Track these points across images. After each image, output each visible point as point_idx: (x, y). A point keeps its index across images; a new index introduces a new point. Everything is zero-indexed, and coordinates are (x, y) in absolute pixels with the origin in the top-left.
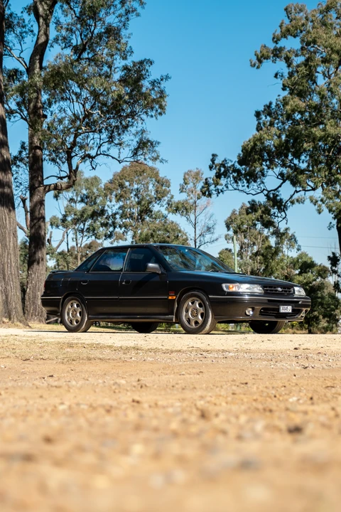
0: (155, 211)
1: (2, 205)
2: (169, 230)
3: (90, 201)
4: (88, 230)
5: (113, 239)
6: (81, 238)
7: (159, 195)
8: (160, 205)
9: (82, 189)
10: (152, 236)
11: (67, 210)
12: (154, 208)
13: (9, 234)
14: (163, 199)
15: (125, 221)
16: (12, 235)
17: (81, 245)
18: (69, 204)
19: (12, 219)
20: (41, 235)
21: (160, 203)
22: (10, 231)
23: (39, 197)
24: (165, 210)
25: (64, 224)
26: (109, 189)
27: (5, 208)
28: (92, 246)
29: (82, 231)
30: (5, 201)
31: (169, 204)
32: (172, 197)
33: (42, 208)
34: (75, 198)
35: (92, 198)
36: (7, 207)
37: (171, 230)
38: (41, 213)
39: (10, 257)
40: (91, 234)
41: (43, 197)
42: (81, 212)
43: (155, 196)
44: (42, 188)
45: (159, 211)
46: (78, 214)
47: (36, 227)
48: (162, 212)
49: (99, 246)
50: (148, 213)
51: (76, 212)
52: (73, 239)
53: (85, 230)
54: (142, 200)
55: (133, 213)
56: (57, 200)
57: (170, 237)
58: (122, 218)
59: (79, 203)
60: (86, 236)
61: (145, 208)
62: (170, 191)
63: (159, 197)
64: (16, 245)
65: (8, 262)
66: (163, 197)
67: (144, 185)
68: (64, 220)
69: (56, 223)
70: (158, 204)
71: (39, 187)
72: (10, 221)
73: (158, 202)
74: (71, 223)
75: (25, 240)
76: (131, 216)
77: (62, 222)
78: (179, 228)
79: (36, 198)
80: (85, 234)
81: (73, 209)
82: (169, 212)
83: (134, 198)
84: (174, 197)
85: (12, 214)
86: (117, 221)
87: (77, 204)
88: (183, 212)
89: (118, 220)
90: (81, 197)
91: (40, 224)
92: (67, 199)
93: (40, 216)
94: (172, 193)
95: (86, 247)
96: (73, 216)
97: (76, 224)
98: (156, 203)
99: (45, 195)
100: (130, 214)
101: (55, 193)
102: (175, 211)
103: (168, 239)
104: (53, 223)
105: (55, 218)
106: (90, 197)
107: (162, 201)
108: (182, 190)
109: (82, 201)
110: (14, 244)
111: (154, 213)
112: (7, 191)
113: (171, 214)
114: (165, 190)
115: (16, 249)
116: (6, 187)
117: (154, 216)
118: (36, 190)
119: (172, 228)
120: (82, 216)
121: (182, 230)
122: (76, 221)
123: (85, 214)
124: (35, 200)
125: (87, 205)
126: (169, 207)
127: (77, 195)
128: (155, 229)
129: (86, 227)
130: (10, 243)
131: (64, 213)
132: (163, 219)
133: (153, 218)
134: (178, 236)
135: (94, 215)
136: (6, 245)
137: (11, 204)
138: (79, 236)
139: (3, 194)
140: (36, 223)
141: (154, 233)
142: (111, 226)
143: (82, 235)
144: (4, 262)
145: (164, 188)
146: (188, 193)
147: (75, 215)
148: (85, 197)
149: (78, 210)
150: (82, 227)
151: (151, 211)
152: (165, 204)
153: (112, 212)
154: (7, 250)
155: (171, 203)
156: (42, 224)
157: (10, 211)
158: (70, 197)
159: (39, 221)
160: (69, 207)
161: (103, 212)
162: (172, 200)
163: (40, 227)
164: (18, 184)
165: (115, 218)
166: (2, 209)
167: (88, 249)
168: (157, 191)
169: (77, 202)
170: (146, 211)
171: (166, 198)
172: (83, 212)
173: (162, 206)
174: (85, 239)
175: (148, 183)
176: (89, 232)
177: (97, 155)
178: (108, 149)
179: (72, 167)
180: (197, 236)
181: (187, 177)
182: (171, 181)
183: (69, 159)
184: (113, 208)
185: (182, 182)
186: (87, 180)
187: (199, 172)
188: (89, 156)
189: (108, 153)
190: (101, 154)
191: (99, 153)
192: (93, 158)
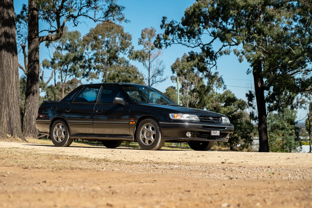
0: (120, 58)
1: (8, 51)
2: (130, 72)
3: (72, 49)
4: (70, 70)
5: (88, 78)
6: (65, 76)
7: (123, 46)
8: (123, 54)
9: (66, 40)
10: (118, 76)
11: (55, 56)
12: (119, 55)
13: (13, 72)
14: (126, 49)
15: (98, 65)
16: (15, 73)
17: (65, 81)
18: (56, 51)
19: (15, 62)
20: (36, 73)
21: (124, 52)
22: (13, 70)
23: (35, 45)
24: (128, 57)
25: (53, 65)
26: (87, 40)
27: (10, 54)
28: (73, 82)
29: (66, 71)
30: (10, 47)
31: (130, 53)
32: (133, 48)
33: (37, 53)
34: (61, 46)
35: (73, 47)
36: (11, 52)
37: (132, 72)
38: (36, 57)
39: (13, 89)
40: (72, 74)
41: (38, 45)
42: (66, 57)
43: (120, 47)
44: (37, 39)
45: (123, 58)
46: (63, 58)
47: (32, 68)
48: (125, 59)
49: (79, 83)
50: (115, 59)
51: (62, 57)
52: (59, 77)
53: (68, 70)
54: (111, 49)
55: (104, 59)
56: (48, 47)
57: (131, 77)
58: (96, 62)
59: (64, 50)
60: (69, 74)
61: (113, 56)
62: (131, 43)
63: (123, 48)
64: (17, 80)
65: (11, 93)
66: (126, 47)
67: (112, 38)
68: (53, 63)
69: (47, 64)
70: (122, 53)
71: (35, 38)
72: (13, 63)
73: (122, 51)
74: (58, 65)
75: (24, 77)
76: (103, 61)
77: (51, 64)
78: (137, 71)
79: (33, 46)
80: (68, 73)
81: (60, 55)
82: (130, 59)
83: (105, 48)
84: (134, 48)
85: (15, 58)
86: (91, 64)
87: (63, 51)
88: (140, 59)
89: (93, 64)
90: (65, 46)
91: (35, 65)
92: (55, 47)
93: (35, 59)
94: (133, 45)
95: (69, 83)
96: (59, 60)
97: (61, 66)
98: (121, 52)
99: (39, 44)
100: (101, 60)
101: (47, 43)
102: (135, 58)
103: (129, 79)
104: (44, 64)
105: (46, 61)
106: (72, 46)
107: (125, 51)
108: (140, 43)
109: (66, 49)
110: (16, 80)
111: (119, 59)
112: (12, 40)
113: (132, 60)
114: (128, 42)
115: (17, 83)
116: (11, 38)
117: (119, 61)
118: (33, 40)
119: (132, 70)
120: (66, 60)
121: (140, 72)
122: (61, 64)
123: (68, 58)
124: (32, 48)
125: (70, 52)
126: (130, 55)
127: (63, 44)
128: (120, 71)
129: (69, 68)
130: (13, 79)
131: (53, 58)
132: (126, 64)
133: (119, 63)
134: (136, 76)
135: (76, 59)
136: (10, 80)
137: (14, 50)
138: (63, 75)
139: (9, 43)
140: (32, 65)
141: (119, 74)
142: (87, 68)
143: (66, 74)
144: (8, 93)
145: (127, 41)
146: (144, 45)
147: (61, 59)
148: (69, 46)
149: (63, 56)
150: (66, 68)
151: (117, 58)
152: (128, 53)
153: (88, 57)
154: (11, 84)
155: (132, 52)
156: (37, 65)
157: (13, 55)
158: (58, 45)
159: (34, 63)
160: (57, 53)
161: (81, 57)
162: (133, 50)
163: (35, 68)
164: (20, 35)
165: (91, 62)
166: (8, 54)
167: (70, 84)
168: (122, 43)
169: (63, 49)
170: (114, 57)
171: (128, 48)
172: (67, 57)
173: (125, 54)
174: (68, 77)
175: (115, 37)
176: (71, 72)
177: (78, 15)
178: (87, 12)
179: (60, 24)
180: (151, 77)
181: (144, 33)
182: (132, 36)
183: (58, 18)
184: (89, 55)
185: (140, 37)
186: (70, 33)
187: (153, 29)
188: (73, 16)
189: (86, 14)
190: (81, 15)
191: (80, 14)
192: (75, 17)
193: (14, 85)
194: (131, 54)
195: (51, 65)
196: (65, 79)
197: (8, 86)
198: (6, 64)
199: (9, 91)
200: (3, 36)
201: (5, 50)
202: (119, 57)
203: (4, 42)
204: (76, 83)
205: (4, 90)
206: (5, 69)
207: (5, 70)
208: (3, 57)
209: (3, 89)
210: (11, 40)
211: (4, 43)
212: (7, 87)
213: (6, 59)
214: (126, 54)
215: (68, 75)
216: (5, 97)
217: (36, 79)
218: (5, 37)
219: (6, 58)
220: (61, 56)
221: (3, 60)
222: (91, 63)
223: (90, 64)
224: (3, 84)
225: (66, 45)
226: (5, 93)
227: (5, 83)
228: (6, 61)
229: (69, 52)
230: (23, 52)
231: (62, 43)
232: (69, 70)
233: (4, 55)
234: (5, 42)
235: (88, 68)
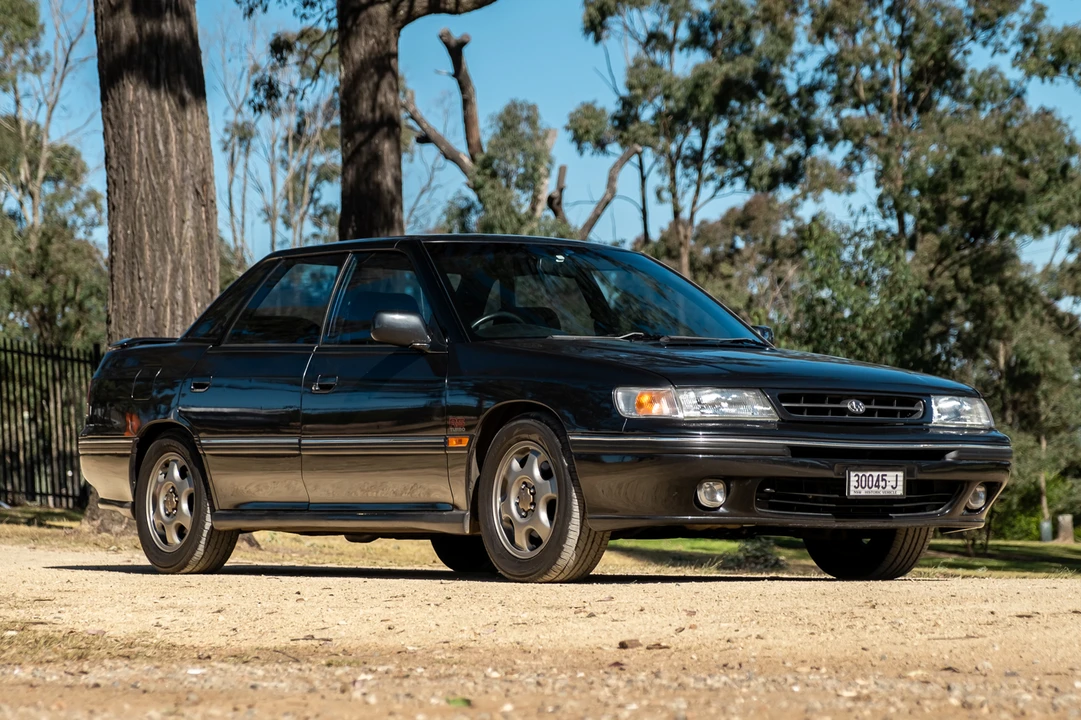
0: (973, 71)
1: (154, 84)
2: (1025, 148)
3: (727, 42)
4: (720, 157)
5: (798, 191)
6: (693, 188)
7: (985, 8)
8: (990, 49)
10: (956, 172)
11: (635, 82)
12: (969, 59)
13: (180, 191)
14: (1003, 22)
15: (848, 118)
16: (192, 196)
17: (692, 214)
18: (642, 53)
19: (190, 137)
20: (384, 187)
21: (993, 40)
22: (183, 180)
23: (372, 42)
24: (1014, 66)
25: (625, 135)
27: (163, 96)
28: (753, 218)
29: (696, 159)
30: (163, 64)
31: (1026, 43)
32: (1040, 12)
33: (384, 85)
34: (668, 30)
35: (731, 27)
37: (1031, 146)
38: (381, 106)
39: (184, 280)
40: (729, 172)
41: (388, 42)
42: (691, 84)
43: (971, 12)
44: (382, 10)
45: (992, 71)
46: (679, 94)
48: (1001, 75)
49: (785, 218)
50: (944, 80)
51: (669, 87)
52: (659, 193)
53: (707, 155)
54: (917, 28)
55: (886, 83)
56: (598, 39)
57: (1032, 176)
58: (838, 105)
59: (685, 51)
60: (712, 177)
61: (931, 63)
63: (984, 16)
64: (205, 231)
65: (174, 301)
66: (1000, 14)
68: (625, 119)
69: (593, 132)
70: (985, 44)
72: (182, 143)
73: (982, 35)
74: (652, 130)
76: (877, 94)
77: (617, 128)
78: (1067, 140)
80: (708, 169)
81: (659, 76)
82: (1029, 75)
83: (885, 23)
84: (1048, 13)
85: (189, 117)
86: (815, 117)
87: (676, 53)
89: (824, 113)
90: (691, 26)
91: (377, 145)
92: (635, 36)
93: (378, 114)
95: (732, 220)
96: (658, 101)
97: (671, 135)
98: (974, 39)
99: (397, 35)
100: (871, 89)
101: (590, 15)
102: (1051, 70)
103: (1018, 183)
105: (590, 113)
106: (726, 24)
107: (1000, 31)
109: (696, 40)
110: (197, 229)
111: (971, 80)
112: (174, 28)
113: (1036, 80)
115: (206, 247)
116: (168, 15)
117: (970, 91)
118: (363, 15)
119: (1036, 138)
120: (693, 99)
122: (674, 122)
123: (703, 92)
124: (357, 56)
125: (714, 55)
126: (1028, 55)
127: (674, 17)
128: (969, 144)
129: (712, 141)
130: (182, 228)
131: (624, 92)
132: (1007, 101)
133: (969, 101)
134: (1066, 167)
135: (732, 93)
136: (167, 233)
137: (187, 78)
138: (682, 181)
139: (156, 41)
140: (362, 144)
141: (962, 160)
142: (794, 135)
143: (695, 176)
144: (160, 300)
147: (667, 97)
148: (707, 24)
149: (677, 80)
151: (957, 73)
152: (1014, 43)
153: (799, 81)
154: (172, 252)
155: (1035, 38)
156: (387, 146)
157: (182, 103)
158: (650, 27)
159: (372, 135)
160: (645, 67)
161: (764, 80)
162: (1043, 25)
165: (811, 106)
166: (154, 98)
167: (738, 229)
169: (677, 46)
170: (940, 72)
171: (1015, 19)
172: (698, 86)
173: (999, 49)
174: (708, 190)
176: (721, 163)
193: (188, 259)
194: (1032, 49)
195: (619, 133)
196: (694, 203)
197: (155, 263)
198: (144, 150)
199: (161, 292)
200: (127, 9)
201: (139, 79)
202: (968, 69)
203: (132, 41)
204: (767, 222)
205: (137, 285)
206: (140, 176)
207: (138, 184)
208: (130, 114)
209: (132, 281)
210: (170, 26)
211: (131, 46)
212: (150, 269)
213: (146, 126)
214: (1006, 51)
215: (708, 180)
216: (145, 320)
217: (382, 218)
218: (135, 11)
219: (142, 120)
220: (665, 78)
221: (127, 132)
222: (813, 112)
223: (807, 118)
224: (134, 255)
225: (695, 21)
226: (143, 299)
227: (142, 250)
228: (142, 134)
229: (711, 59)
230: (451, 70)
231: (671, 11)
232: (714, 155)
233: (131, 104)
234: (137, 40)
235: (798, 137)
